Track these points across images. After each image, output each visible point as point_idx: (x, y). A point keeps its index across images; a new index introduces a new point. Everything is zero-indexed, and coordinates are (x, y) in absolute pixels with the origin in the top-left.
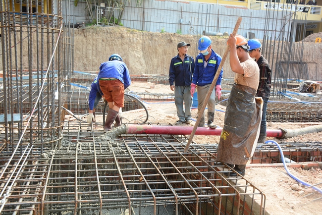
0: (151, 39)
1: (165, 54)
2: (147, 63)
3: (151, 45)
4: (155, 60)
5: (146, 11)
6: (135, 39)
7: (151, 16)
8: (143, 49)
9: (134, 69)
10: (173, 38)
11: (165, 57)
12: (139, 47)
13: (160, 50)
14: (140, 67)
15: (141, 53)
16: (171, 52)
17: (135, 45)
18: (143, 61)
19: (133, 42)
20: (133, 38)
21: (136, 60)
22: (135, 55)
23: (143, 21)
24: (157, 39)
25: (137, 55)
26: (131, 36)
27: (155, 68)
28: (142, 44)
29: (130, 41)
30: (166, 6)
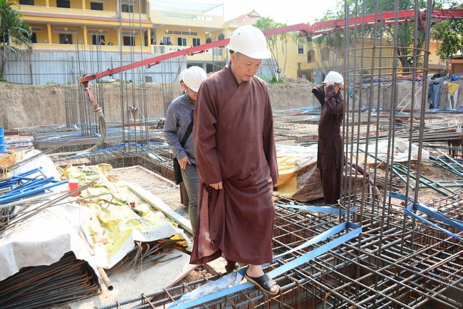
0: (33, 92)
1: (49, 106)
2: (29, 117)
3: (32, 98)
4: (39, 113)
5: (33, 64)
6: (12, 94)
7: (39, 68)
8: (24, 102)
9: (13, 123)
10: (56, 90)
11: (49, 108)
12: (19, 101)
13: (43, 102)
14: (20, 122)
15: (22, 107)
16: (55, 102)
17: (13, 100)
18: (24, 115)
19: (11, 97)
20: (10, 93)
21: (15, 115)
22: (13, 110)
23: (31, 74)
24: (38, 91)
25: (15, 109)
26: (9, 91)
27: (39, 120)
28: (23, 98)
29: (7, 96)
30: (55, 57)
